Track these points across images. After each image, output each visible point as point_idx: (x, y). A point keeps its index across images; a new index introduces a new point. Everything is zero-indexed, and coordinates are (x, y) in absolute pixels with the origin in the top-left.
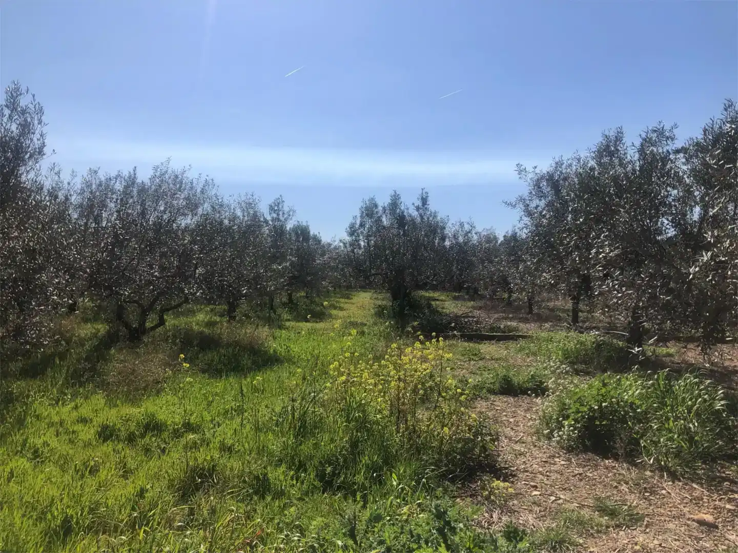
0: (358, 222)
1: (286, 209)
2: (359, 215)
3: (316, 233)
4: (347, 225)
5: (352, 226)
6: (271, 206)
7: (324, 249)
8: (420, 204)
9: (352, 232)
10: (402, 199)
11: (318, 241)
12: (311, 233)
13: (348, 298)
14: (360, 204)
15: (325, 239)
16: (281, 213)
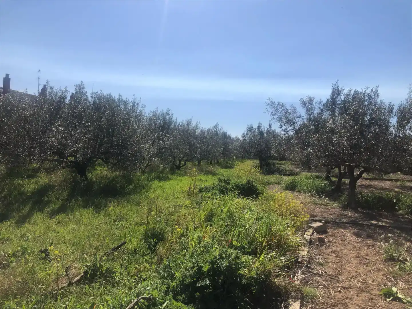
0: (246, 132)
1: (220, 128)
2: (246, 130)
3: (230, 134)
4: (242, 134)
5: (244, 134)
6: (214, 126)
7: (232, 141)
8: (269, 127)
9: (243, 136)
10: (262, 125)
11: (230, 137)
12: (228, 134)
13: (242, 162)
14: (247, 126)
15: (233, 136)
16: (217, 129)
